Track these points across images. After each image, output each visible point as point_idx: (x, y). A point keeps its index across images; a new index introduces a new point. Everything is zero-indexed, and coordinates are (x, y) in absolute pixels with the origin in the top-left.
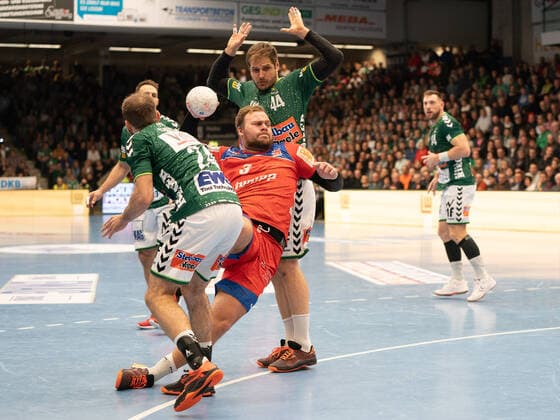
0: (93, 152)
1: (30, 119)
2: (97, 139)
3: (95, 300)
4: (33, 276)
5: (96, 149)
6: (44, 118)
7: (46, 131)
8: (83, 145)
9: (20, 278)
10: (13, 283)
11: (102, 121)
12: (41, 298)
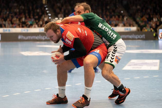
0: (155, 19)
1: (134, 7)
2: (156, 14)
3: (159, 69)
4: (137, 60)
5: (156, 17)
6: (139, 7)
7: (139, 11)
8: (152, 16)
9: (133, 61)
10: (131, 63)
11: (158, 8)
12: (141, 68)
